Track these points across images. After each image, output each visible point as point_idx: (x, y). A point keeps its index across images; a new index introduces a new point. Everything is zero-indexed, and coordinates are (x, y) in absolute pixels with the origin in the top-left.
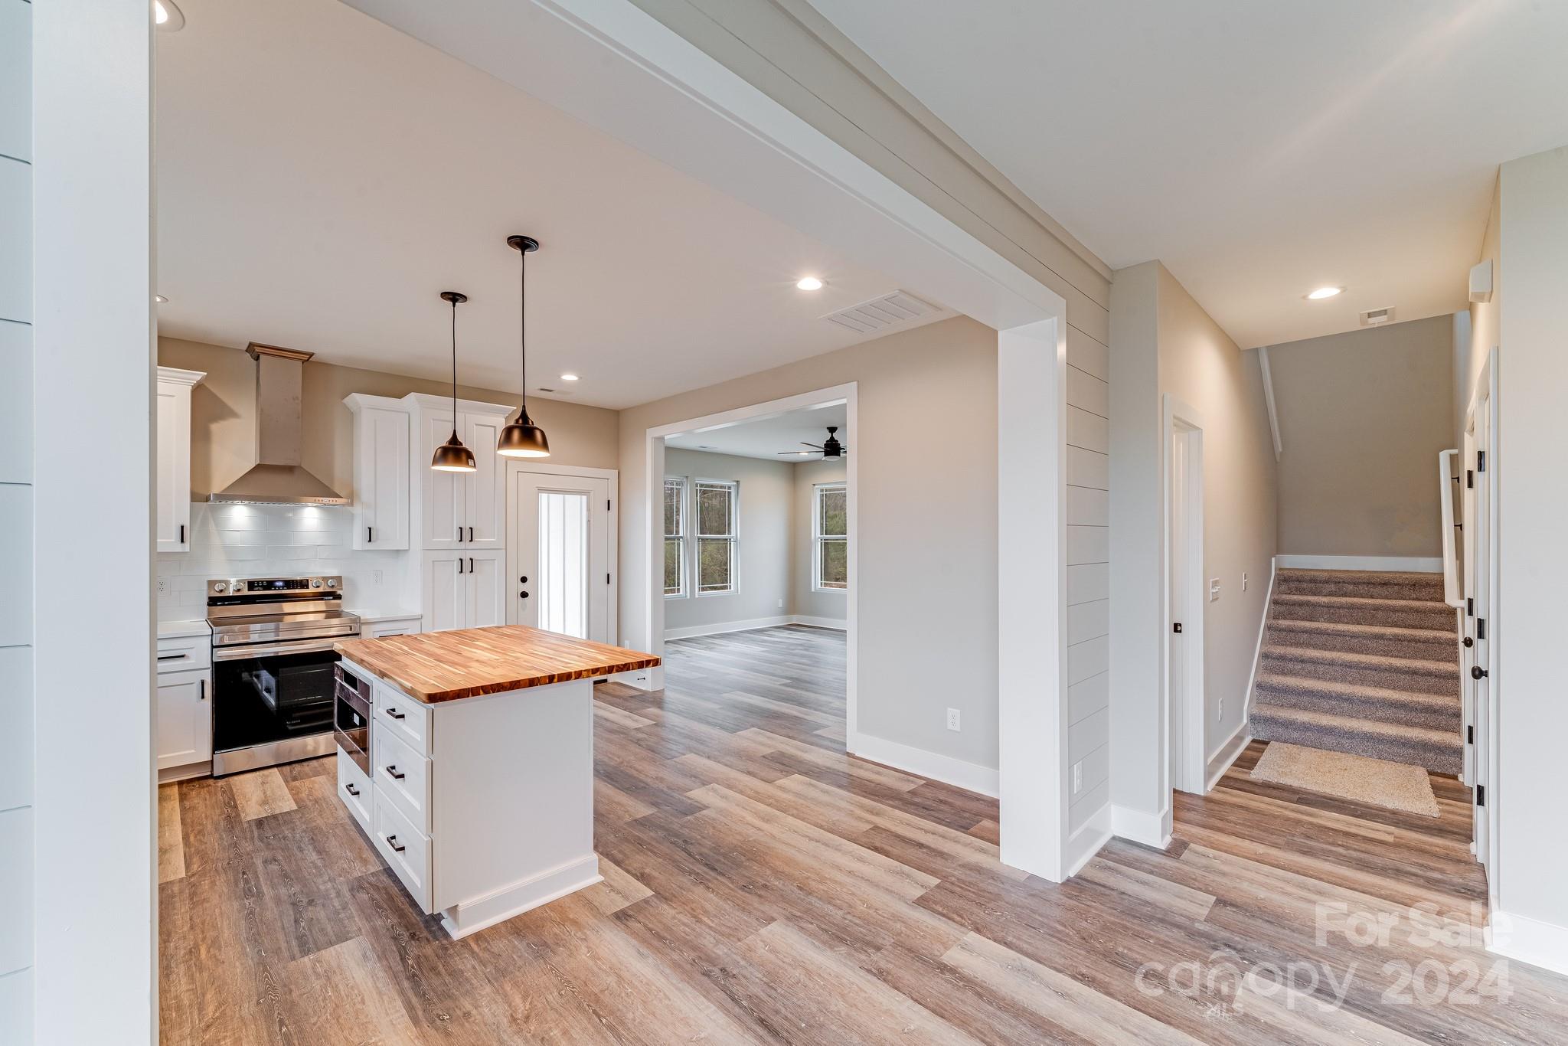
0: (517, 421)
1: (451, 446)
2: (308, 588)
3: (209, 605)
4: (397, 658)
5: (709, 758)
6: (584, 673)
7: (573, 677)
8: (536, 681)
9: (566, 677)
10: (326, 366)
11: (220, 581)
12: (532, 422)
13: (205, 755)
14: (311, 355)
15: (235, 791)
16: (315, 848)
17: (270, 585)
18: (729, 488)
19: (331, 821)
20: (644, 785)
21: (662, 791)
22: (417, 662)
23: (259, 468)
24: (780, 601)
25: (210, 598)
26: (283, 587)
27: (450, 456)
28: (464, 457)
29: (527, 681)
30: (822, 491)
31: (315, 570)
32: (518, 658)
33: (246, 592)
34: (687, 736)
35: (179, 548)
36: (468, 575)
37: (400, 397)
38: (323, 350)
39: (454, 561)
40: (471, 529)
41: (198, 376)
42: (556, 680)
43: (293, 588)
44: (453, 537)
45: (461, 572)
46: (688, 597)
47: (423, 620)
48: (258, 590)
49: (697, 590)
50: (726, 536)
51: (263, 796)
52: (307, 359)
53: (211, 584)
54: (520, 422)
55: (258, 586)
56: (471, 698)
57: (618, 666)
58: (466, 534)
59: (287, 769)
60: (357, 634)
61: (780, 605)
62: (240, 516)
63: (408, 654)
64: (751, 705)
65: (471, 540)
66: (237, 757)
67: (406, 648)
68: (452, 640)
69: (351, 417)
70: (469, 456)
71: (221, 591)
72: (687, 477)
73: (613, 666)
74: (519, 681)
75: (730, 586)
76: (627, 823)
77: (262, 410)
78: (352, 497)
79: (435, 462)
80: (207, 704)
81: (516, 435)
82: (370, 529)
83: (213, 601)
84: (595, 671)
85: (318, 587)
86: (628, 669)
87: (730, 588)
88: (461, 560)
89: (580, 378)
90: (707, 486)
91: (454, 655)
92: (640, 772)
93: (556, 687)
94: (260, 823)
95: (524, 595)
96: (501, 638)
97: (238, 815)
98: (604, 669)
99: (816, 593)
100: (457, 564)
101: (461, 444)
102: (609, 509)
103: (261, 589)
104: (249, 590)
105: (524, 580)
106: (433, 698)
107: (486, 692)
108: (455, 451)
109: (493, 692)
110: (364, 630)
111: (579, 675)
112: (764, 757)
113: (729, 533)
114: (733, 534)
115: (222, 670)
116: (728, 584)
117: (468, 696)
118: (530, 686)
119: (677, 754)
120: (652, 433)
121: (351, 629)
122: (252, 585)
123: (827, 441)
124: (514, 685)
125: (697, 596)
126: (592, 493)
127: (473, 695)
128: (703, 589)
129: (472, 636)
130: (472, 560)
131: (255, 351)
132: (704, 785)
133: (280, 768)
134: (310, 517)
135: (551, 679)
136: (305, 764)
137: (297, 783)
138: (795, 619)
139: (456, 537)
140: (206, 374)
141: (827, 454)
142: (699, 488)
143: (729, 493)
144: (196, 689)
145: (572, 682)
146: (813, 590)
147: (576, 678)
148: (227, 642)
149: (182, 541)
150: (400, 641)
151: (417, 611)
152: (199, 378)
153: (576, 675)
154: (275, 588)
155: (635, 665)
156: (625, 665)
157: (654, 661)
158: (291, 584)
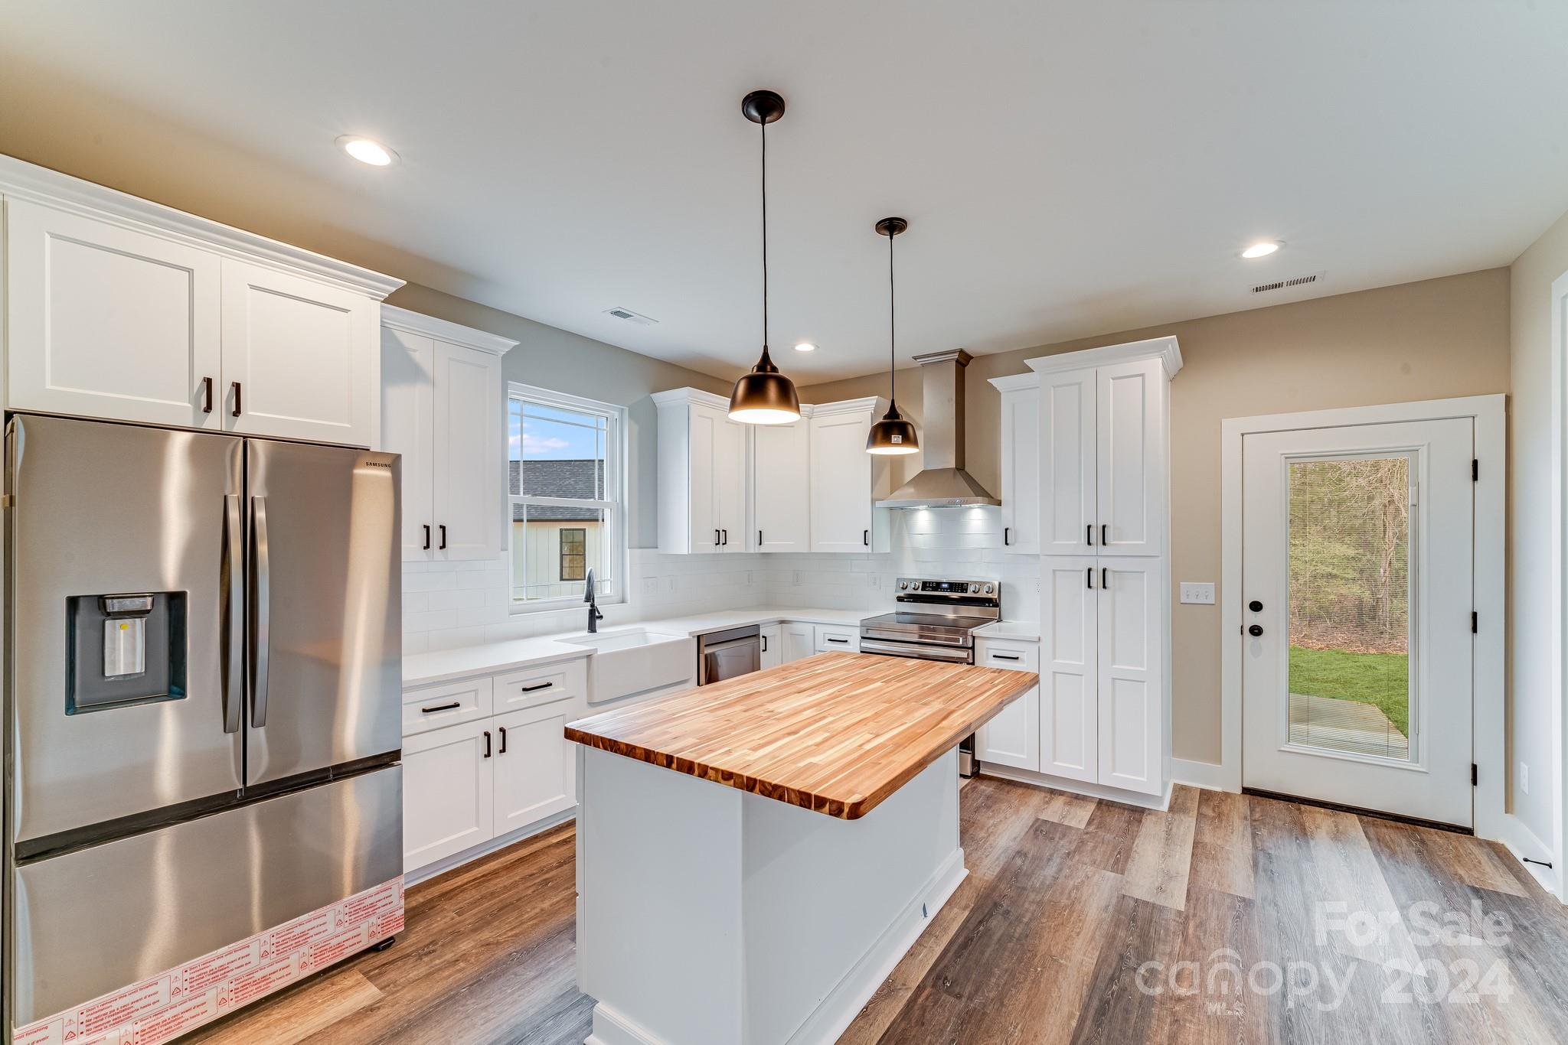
2: (966, 592)
3: (898, 600)
11: (906, 578)
17: (937, 586)
23: (922, 475)
25: (898, 593)
26: (947, 589)
33: (920, 592)
35: (863, 549)
36: (1101, 592)
39: (1082, 571)
40: (1104, 527)
41: (873, 401)
43: (955, 592)
44: (1081, 540)
45: (1090, 587)
47: (1041, 644)
48: (929, 591)
53: (899, 581)
55: (929, 587)
58: (1098, 535)
62: (924, 518)
65: (1106, 544)
71: (905, 587)
82: (1007, 530)
83: (901, 597)
85: (977, 591)
88: (1088, 570)
100: (1083, 576)
103: (931, 589)
104: (922, 590)
122: (925, 585)
130: (1105, 571)
134: (977, 516)
139: (1084, 538)
149: (864, 544)
151: (1037, 631)
152: (875, 402)
153: (701, 771)
154: (941, 589)
155: (793, 795)
156: (776, 787)
157: (834, 807)
158: (954, 586)
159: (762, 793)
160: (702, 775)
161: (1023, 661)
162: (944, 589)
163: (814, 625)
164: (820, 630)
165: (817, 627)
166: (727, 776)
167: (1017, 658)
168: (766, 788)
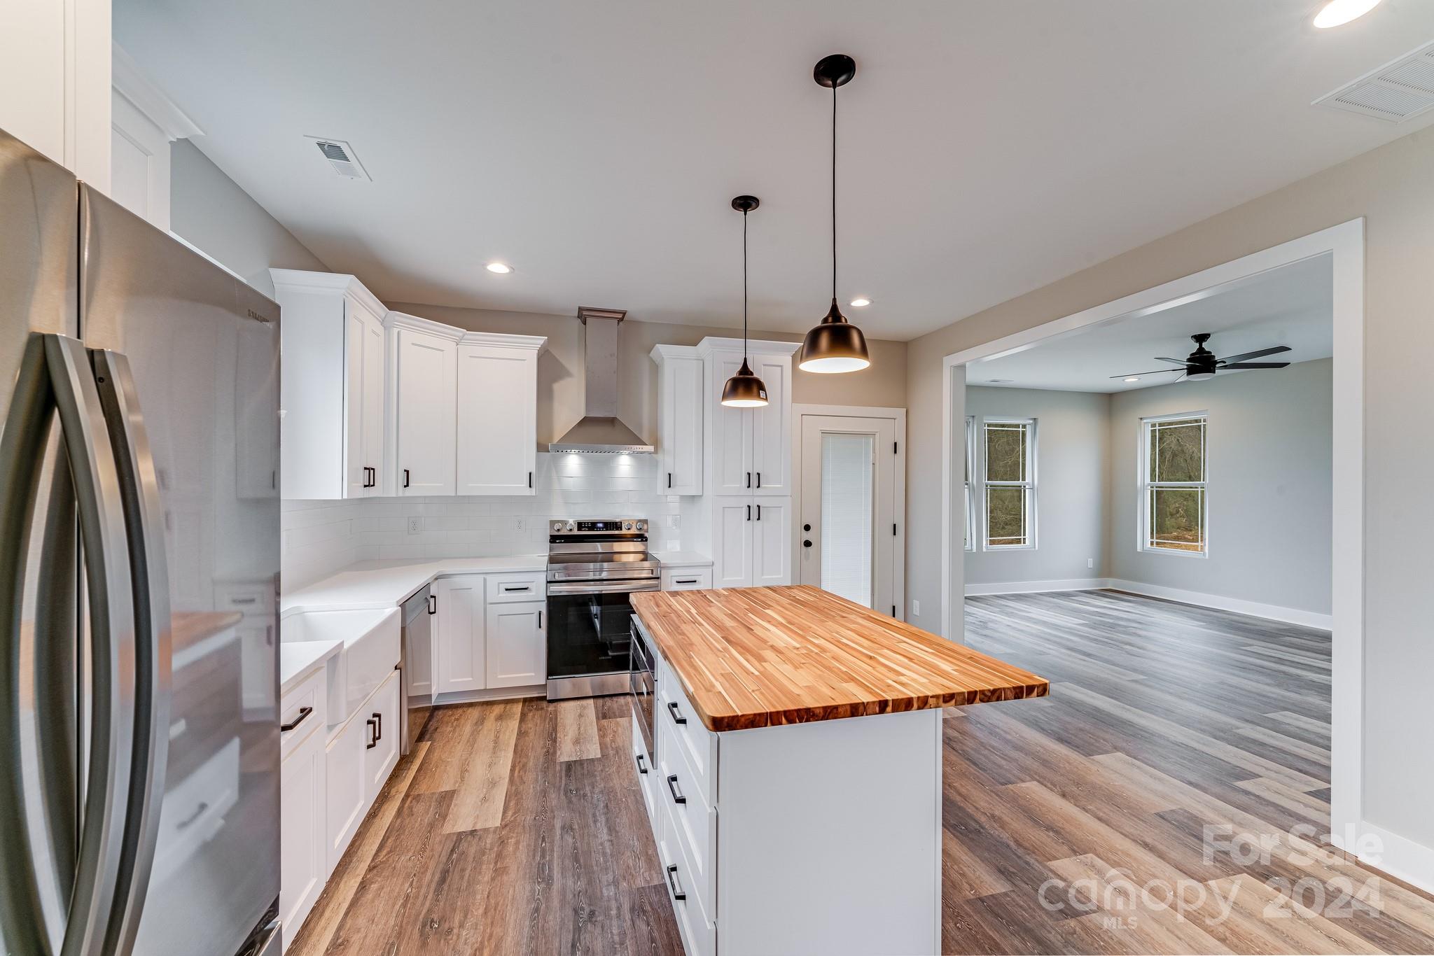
0: (825, 320)
1: (741, 376)
2: (621, 530)
3: (551, 542)
4: (684, 627)
5: (1064, 795)
6: (931, 701)
7: (915, 705)
8: (861, 708)
9: (905, 705)
10: (637, 323)
11: (558, 522)
12: (846, 320)
13: (541, 679)
14: (624, 313)
15: (558, 719)
16: (607, 820)
17: (593, 526)
18: (1024, 426)
19: (625, 784)
20: (978, 827)
21: (1008, 846)
22: (703, 638)
23: (585, 421)
24: (1090, 561)
25: (551, 536)
26: (603, 528)
27: (741, 390)
28: (755, 390)
29: (848, 708)
30: (1153, 425)
31: (627, 513)
32: (824, 650)
33: (576, 532)
34: (1017, 748)
35: (528, 492)
36: (756, 522)
37: (695, 345)
38: (633, 306)
39: (742, 507)
40: (759, 474)
41: (540, 340)
42: (889, 709)
43: (610, 530)
44: (741, 482)
45: (749, 519)
46: (974, 550)
47: (714, 567)
48: (585, 530)
49: (984, 543)
50: (1020, 482)
51: (577, 732)
52: (622, 316)
53: (553, 523)
54: (830, 319)
55: (585, 527)
56: (769, 728)
57: (982, 692)
58: (754, 480)
59: (600, 701)
60: (658, 578)
61: (1090, 565)
62: (573, 463)
63: (695, 622)
64: (1097, 709)
65: (759, 486)
66: (565, 685)
67: (693, 611)
68: (741, 603)
69: (656, 369)
70: (761, 386)
71: (559, 530)
72: (973, 417)
73: (976, 692)
74: (836, 707)
75: (1024, 539)
76: (968, 902)
77: (587, 367)
78: (657, 443)
79: (725, 397)
80: (543, 632)
81: (824, 341)
82: (670, 475)
83: (554, 539)
84: (948, 698)
85: (629, 529)
86: (999, 699)
87: (1024, 543)
88: (749, 507)
89: (872, 302)
90: (996, 425)
91: (744, 631)
92: (964, 797)
93: (889, 717)
94: (569, 766)
95: (808, 544)
96: (794, 606)
97: (555, 752)
98: (962, 697)
99: (1144, 554)
100: (745, 510)
101: (752, 374)
102: (895, 452)
103: (587, 529)
104: (578, 530)
105: (807, 528)
106: (718, 724)
107: (791, 721)
108: (746, 383)
109: (800, 722)
110: (664, 574)
111: (924, 703)
112: (1158, 814)
113: (1024, 479)
114: (1028, 479)
115: (555, 603)
116: (1022, 537)
117: (766, 725)
118: (853, 715)
119: (1013, 779)
120: (950, 361)
121: (652, 574)
122: (580, 526)
123: (1192, 354)
124: (830, 713)
125: (984, 550)
126: (878, 435)
127: (773, 724)
128: (992, 542)
129: (763, 598)
130: (759, 507)
131: (584, 315)
132: (1075, 852)
133: (595, 700)
134: (624, 463)
135: (883, 706)
136: (615, 699)
137: (605, 722)
138: (1111, 583)
139: (745, 483)
140: (546, 338)
141: (1191, 370)
142: (986, 428)
143: (1024, 434)
144: (535, 618)
145: (914, 713)
146: (1139, 549)
147: (919, 708)
148: (557, 578)
149: (530, 486)
150: (689, 599)
151: (709, 557)
152: (542, 342)
153: (920, 703)
154: (597, 528)
155: (1009, 692)
156: (994, 692)
157: (1041, 688)
158: (609, 525)
159: (982, 701)
160: (921, 706)
161: (700, 583)
162: (600, 528)
163: (484, 576)
164: (492, 581)
165: (488, 577)
166: (948, 699)
167: (695, 581)
168: (985, 695)
